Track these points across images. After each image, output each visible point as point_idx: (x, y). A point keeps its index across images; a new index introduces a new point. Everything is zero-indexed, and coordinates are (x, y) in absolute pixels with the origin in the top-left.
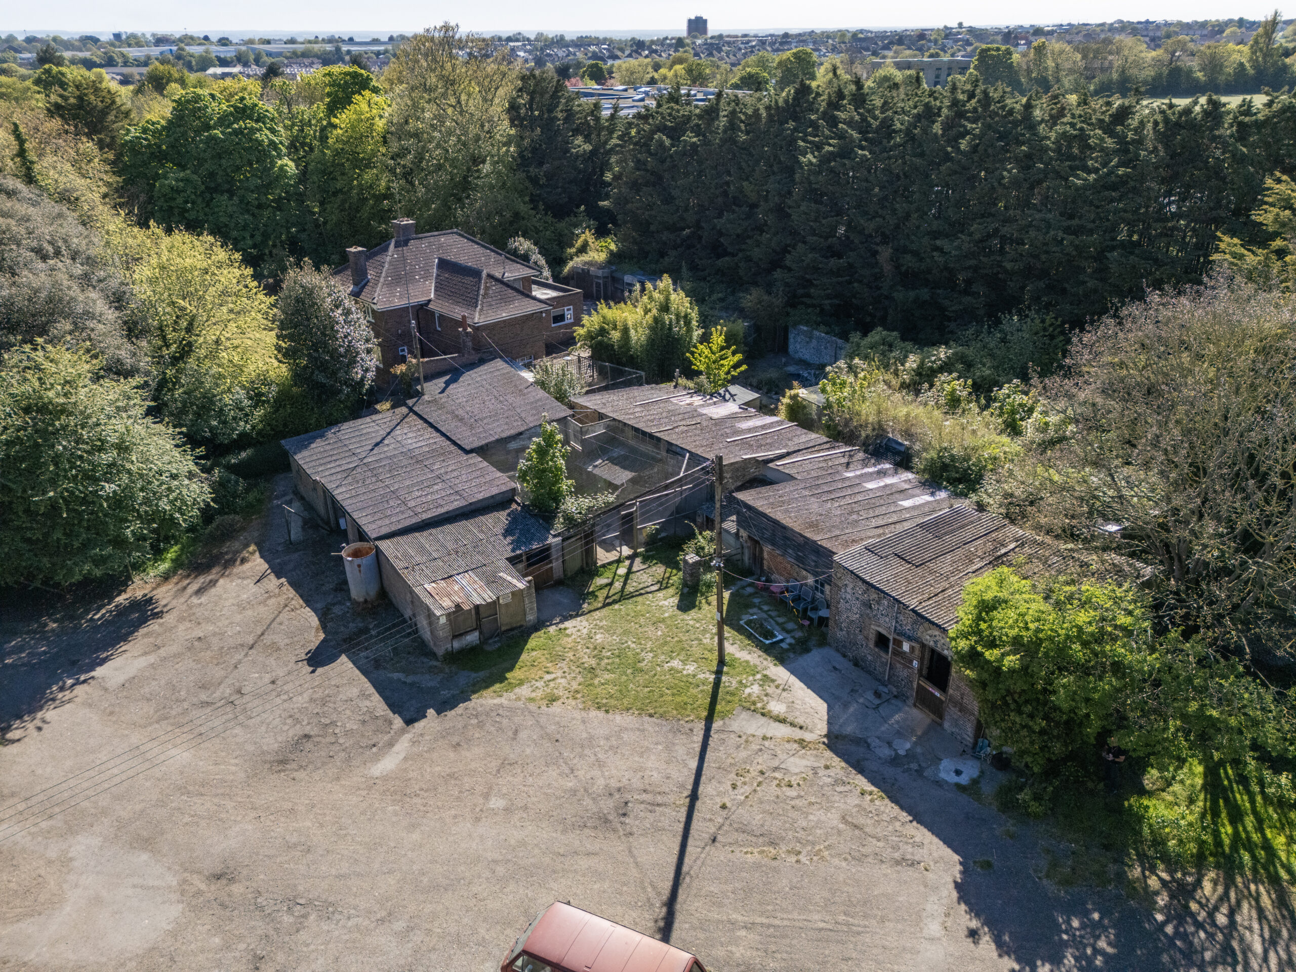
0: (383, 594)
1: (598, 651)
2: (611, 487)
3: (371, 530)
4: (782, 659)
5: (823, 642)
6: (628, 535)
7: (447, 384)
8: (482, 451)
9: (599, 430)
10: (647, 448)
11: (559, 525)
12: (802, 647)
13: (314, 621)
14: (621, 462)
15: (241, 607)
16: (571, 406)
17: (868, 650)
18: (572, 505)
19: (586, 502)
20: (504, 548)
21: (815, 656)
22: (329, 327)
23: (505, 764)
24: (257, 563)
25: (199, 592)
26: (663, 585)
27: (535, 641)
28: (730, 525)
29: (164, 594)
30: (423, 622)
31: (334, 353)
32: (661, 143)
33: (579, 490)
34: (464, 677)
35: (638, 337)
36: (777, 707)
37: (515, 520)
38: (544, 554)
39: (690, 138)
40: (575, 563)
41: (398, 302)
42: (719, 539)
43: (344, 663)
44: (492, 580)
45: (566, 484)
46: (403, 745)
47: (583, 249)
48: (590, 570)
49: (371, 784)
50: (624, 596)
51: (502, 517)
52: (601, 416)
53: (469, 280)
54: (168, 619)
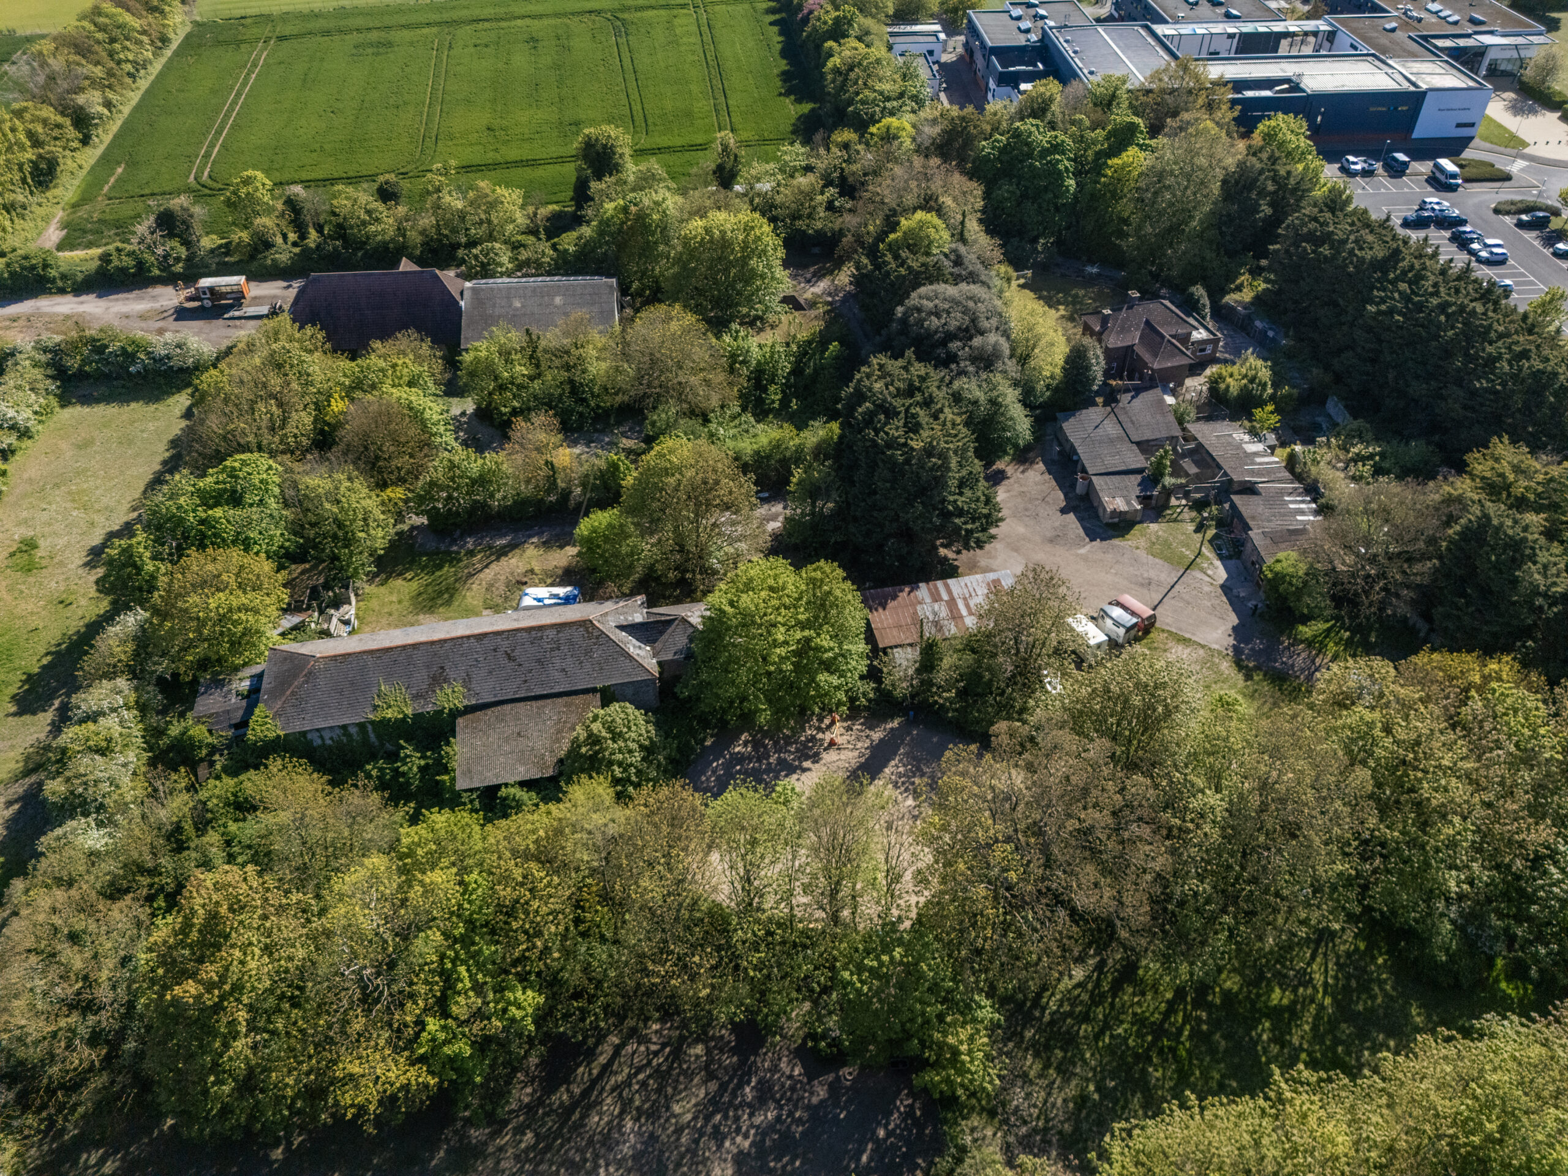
0: (1087, 494)
1: (1158, 538)
2: (1187, 475)
3: (1091, 471)
4: (1221, 558)
5: (1239, 558)
6: (1186, 495)
7: (1133, 397)
8: (1138, 444)
9: (1192, 445)
10: (1209, 459)
11: (1159, 487)
12: (1230, 557)
13: (1062, 496)
14: (1197, 463)
15: (1036, 484)
16: (1184, 429)
17: (1249, 565)
18: (1168, 481)
19: (1173, 480)
20: (1137, 491)
21: (1233, 562)
22: (1088, 368)
23: (1117, 562)
24: (1041, 466)
25: (1023, 472)
26: (1192, 520)
27: (1137, 527)
28: (1227, 506)
29: (1010, 470)
30: (1101, 511)
31: (1087, 378)
32: (1305, 249)
33: (1171, 475)
34: (1110, 532)
35: (1234, 389)
36: (1210, 572)
37: (1143, 478)
38: (1150, 497)
39: (1325, 250)
40: (1160, 503)
41: (1120, 344)
42: (1220, 511)
43: (1072, 516)
44: (1128, 503)
45: (1169, 470)
46: (1088, 547)
47: (1239, 288)
48: (1166, 506)
49: (1077, 555)
50: (1175, 520)
51: (1139, 477)
52: (1196, 439)
53: (1158, 339)
54: (1011, 480)
